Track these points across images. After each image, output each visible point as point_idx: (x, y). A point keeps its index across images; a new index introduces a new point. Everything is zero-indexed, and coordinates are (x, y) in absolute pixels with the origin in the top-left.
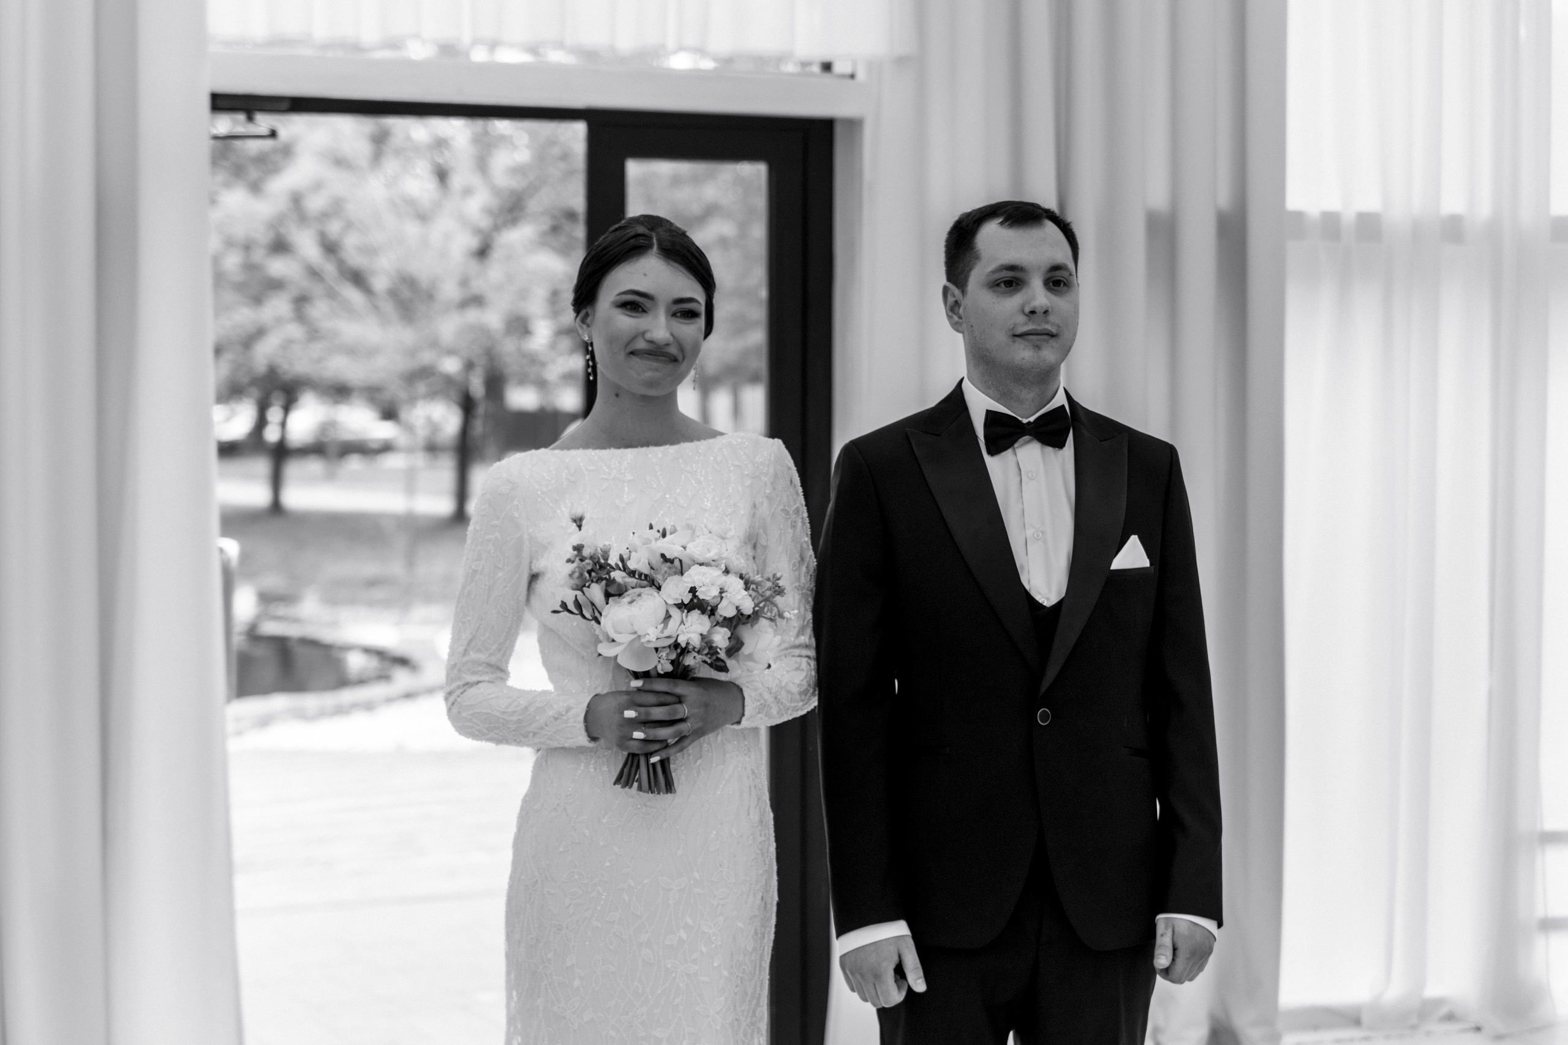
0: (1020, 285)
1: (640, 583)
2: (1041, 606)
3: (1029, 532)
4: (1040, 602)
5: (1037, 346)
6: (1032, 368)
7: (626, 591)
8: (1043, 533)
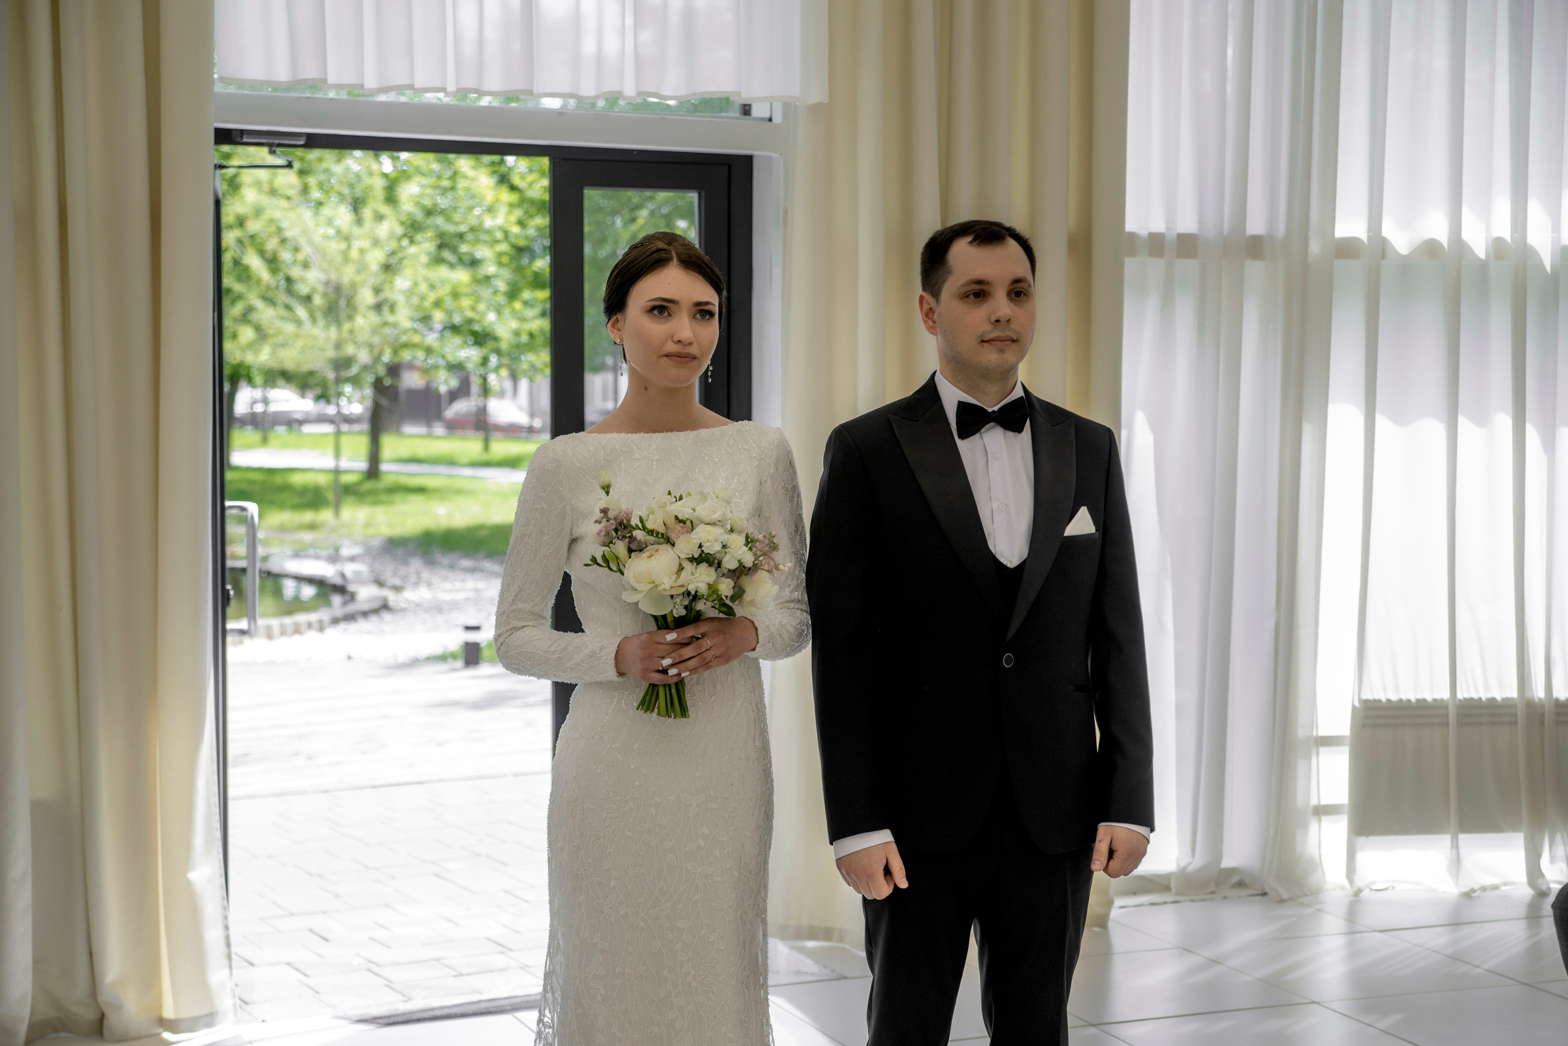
0: (986, 296)
1: (657, 541)
2: (1005, 567)
3: (995, 504)
4: (1004, 563)
5: (1001, 350)
6: (997, 368)
7: (646, 547)
8: (1006, 505)
